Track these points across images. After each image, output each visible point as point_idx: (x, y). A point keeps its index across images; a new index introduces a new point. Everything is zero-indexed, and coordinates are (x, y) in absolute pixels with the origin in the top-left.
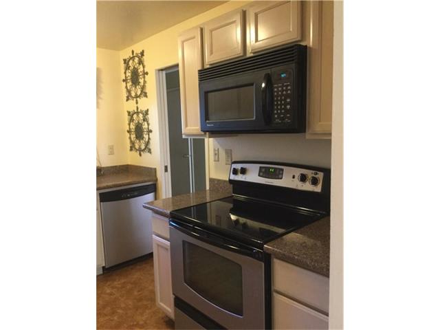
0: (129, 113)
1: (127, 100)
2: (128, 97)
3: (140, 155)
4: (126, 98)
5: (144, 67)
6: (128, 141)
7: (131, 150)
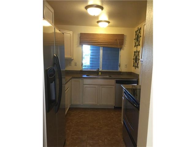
0: (134, 52)
1: (135, 47)
2: (135, 46)
3: (135, 69)
4: (134, 46)
5: (140, 34)
6: (133, 63)
7: (133, 66)
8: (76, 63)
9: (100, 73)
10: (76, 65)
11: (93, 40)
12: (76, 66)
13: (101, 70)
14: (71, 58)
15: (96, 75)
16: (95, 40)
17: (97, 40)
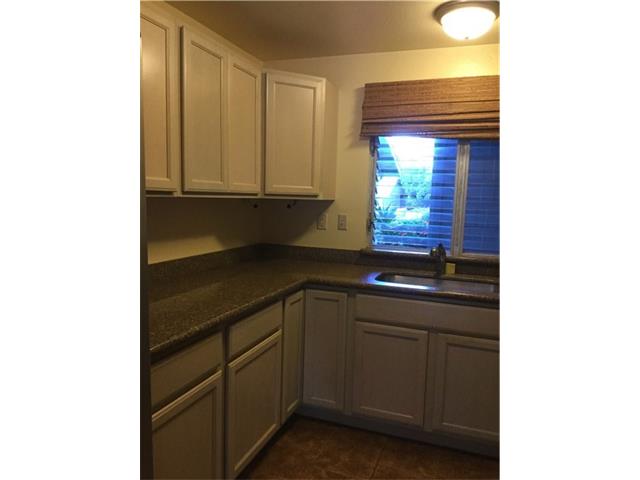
8: (345, 217)
9: (450, 269)
10: (342, 227)
11: (423, 110)
12: (345, 229)
13: (455, 251)
14: (316, 196)
15: (432, 274)
16: (431, 109)
17: (439, 109)
